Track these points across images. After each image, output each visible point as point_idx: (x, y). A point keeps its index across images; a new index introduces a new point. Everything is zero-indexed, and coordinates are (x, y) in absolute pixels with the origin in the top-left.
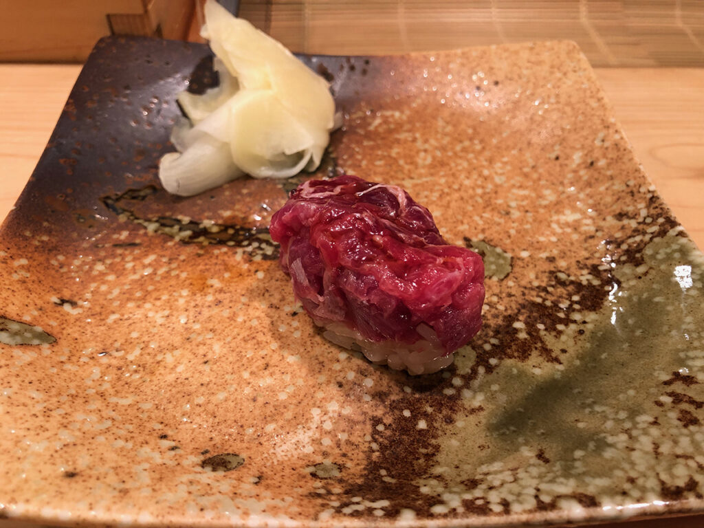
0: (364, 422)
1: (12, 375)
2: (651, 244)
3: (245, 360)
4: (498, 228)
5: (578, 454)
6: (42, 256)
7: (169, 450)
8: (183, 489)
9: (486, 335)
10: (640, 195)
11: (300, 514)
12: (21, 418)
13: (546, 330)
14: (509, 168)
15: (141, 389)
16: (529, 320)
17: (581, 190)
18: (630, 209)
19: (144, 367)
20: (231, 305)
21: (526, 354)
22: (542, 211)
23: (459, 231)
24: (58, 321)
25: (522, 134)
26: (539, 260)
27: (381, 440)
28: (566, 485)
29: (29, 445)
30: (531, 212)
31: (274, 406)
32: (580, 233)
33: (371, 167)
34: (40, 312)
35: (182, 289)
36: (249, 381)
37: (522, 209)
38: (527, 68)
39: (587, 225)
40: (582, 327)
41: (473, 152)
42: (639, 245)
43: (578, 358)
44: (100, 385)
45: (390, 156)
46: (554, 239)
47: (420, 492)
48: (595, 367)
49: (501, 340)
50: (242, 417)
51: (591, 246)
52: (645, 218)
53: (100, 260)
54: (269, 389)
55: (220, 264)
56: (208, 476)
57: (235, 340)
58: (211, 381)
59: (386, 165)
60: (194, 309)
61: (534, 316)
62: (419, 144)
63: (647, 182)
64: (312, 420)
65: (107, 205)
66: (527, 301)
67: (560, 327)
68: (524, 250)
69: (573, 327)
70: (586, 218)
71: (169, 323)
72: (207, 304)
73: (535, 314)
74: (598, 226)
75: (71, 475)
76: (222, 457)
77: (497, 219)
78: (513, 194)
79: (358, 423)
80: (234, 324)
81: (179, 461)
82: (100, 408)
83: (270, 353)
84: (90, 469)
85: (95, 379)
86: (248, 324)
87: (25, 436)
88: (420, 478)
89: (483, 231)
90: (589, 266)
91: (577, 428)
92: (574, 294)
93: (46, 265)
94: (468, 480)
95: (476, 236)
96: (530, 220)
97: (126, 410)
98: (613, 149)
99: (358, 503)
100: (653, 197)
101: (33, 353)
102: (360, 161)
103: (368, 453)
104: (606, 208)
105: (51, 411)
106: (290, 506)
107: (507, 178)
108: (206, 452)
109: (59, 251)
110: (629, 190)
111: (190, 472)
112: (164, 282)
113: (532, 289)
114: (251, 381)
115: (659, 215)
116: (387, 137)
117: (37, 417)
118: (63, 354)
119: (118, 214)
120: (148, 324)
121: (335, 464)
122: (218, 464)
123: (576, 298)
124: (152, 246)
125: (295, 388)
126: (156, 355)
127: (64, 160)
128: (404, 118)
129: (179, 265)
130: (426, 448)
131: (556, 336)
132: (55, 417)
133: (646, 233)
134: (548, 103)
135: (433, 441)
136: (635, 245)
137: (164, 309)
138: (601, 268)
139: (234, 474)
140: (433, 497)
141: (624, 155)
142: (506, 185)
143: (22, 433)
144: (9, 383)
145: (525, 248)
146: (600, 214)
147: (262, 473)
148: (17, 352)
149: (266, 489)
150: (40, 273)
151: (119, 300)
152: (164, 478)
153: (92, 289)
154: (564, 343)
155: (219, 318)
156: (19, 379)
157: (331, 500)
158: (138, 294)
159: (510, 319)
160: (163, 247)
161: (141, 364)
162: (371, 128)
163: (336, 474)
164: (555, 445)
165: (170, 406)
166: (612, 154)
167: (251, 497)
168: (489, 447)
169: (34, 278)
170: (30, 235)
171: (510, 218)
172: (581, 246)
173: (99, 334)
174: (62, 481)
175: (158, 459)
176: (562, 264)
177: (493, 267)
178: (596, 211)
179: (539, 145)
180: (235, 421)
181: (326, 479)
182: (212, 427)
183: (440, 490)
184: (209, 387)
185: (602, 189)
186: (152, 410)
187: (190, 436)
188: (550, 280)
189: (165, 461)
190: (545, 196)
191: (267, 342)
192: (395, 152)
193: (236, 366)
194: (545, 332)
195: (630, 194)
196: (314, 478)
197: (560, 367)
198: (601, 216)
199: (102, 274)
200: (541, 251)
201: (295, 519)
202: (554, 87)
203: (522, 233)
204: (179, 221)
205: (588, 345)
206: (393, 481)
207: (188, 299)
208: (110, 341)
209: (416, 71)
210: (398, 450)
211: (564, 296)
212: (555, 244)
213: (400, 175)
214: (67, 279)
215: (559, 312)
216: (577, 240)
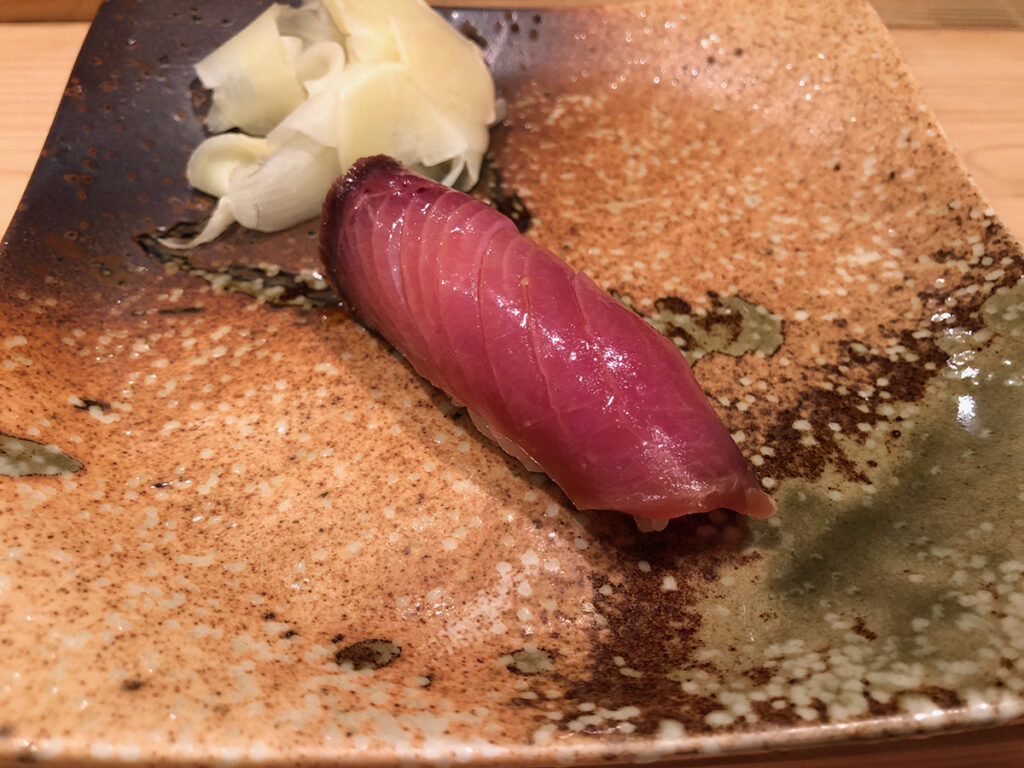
0: (580, 583)
1: (20, 526)
2: (995, 296)
3: (385, 490)
4: (757, 276)
5: (919, 624)
6: (49, 331)
7: (281, 637)
8: (313, 703)
9: (755, 442)
10: (970, 223)
11: (504, 734)
12: (42, 596)
13: (843, 431)
14: (764, 183)
15: (226, 541)
16: (816, 417)
17: (878, 216)
18: (957, 244)
19: (227, 505)
20: (356, 403)
21: (817, 470)
22: (819, 249)
23: (699, 281)
24: (83, 435)
25: (781, 131)
26: (822, 324)
27: (609, 609)
28: (909, 675)
29: (59, 640)
30: (804, 251)
31: (437, 561)
32: (880, 282)
33: (554, 182)
34: (54, 421)
35: (276, 379)
36: (394, 522)
37: (789, 246)
38: (785, 28)
39: (890, 270)
40: (896, 427)
41: (708, 158)
42: (973, 299)
43: (894, 473)
44: (160, 536)
45: (582, 165)
46: (842, 292)
47: (682, 692)
48: (924, 487)
49: (777, 450)
50: (389, 580)
51: (898, 302)
52: (981, 258)
53: (140, 336)
54: (427, 535)
55: (334, 339)
56: (348, 678)
57: (368, 458)
58: (335, 524)
59: (578, 179)
60: (298, 411)
61: (823, 411)
62: (625, 147)
63: (980, 203)
64: (500, 582)
65: (145, 248)
66: (811, 387)
67: (864, 427)
68: (800, 309)
69: (882, 426)
70: (888, 259)
71: (260, 433)
72: (320, 402)
73: (823, 408)
74: (908, 272)
75: (133, 686)
76: (365, 645)
77: (754, 262)
78: (775, 223)
79: (570, 583)
80: (364, 433)
81: (300, 655)
82: (165, 574)
83: (425, 478)
84: (163, 674)
85: (151, 526)
86: (386, 432)
87: (51, 625)
88: (679, 669)
89: (736, 280)
90: (899, 333)
91: (910, 583)
92: (881, 376)
93: (56, 345)
94: (754, 670)
95: (726, 288)
96: (804, 262)
97: (205, 575)
98: (924, 152)
99: (590, 713)
100: (992, 226)
101: (50, 488)
102: (538, 173)
103: (592, 631)
104: (919, 244)
105: (88, 581)
106: (485, 722)
107: (764, 198)
108: (339, 638)
109: (75, 322)
110: (954, 216)
111: (319, 673)
112: (246, 369)
113: (817, 369)
114: (398, 522)
115: (1003, 254)
116: (575, 136)
117: (68, 592)
118: (97, 488)
119: (164, 262)
120: (228, 437)
121: (543, 649)
122: (361, 658)
123: (883, 382)
124: (223, 312)
125: (469, 532)
126: (243, 485)
127: (71, 176)
128: (599, 106)
129: (267, 342)
130: (680, 621)
131: (858, 441)
132: (95, 592)
133: (985, 281)
134: (821, 83)
135: (689, 609)
136: (969, 299)
137: (251, 413)
138: (917, 335)
139: (389, 674)
140: (705, 699)
141: (942, 161)
142: (763, 209)
143: (45, 620)
144: (16, 538)
145: (801, 306)
146: (909, 253)
147: (433, 669)
148: (23, 488)
149: (444, 696)
150: (47, 358)
151: (176, 399)
152: (280, 685)
153: (131, 383)
154: (871, 451)
155: (340, 425)
156: (32, 532)
157: (547, 710)
158: (207, 389)
159: (788, 416)
160: (240, 313)
161: (221, 499)
162: (550, 122)
163: (546, 665)
164: (879, 612)
165: (275, 566)
166: (924, 161)
167: (423, 710)
168: (776, 617)
169: (39, 366)
170: (28, 298)
171: (773, 260)
172: (883, 303)
173: (150, 454)
174: (119, 696)
175: (265, 654)
176: (858, 330)
177: (756, 336)
178: (903, 248)
179: (808, 147)
180: (379, 587)
181: (532, 674)
182: (344, 597)
183: (713, 686)
184: (332, 534)
185: (910, 214)
186: (244, 574)
187: (311, 614)
188: (842, 356)
189: (277, 656)
190: (823, 225)
191: (418, 461)
192: (589, 158)
193: (372, 500)
194: (842, 436)
195: (955, 222)
196: (515, 675)
197: (870, 489)
198: (910, 257)
199: (146, 358)
200: (825, 311)
201: (497, 744)
202: (829, 58)
203: (794, 283)
204: (261, 272)
205: (908, 454)
206: (638, 674)
207: (288, 394)
208: (169, 465)
209: (614, 34)
210: (637, 624)
211: (865, 379)
212: (845, 300)
213: (601, 196)
214: (91, 366)
215: (859, 404)
216: (877, 293)
